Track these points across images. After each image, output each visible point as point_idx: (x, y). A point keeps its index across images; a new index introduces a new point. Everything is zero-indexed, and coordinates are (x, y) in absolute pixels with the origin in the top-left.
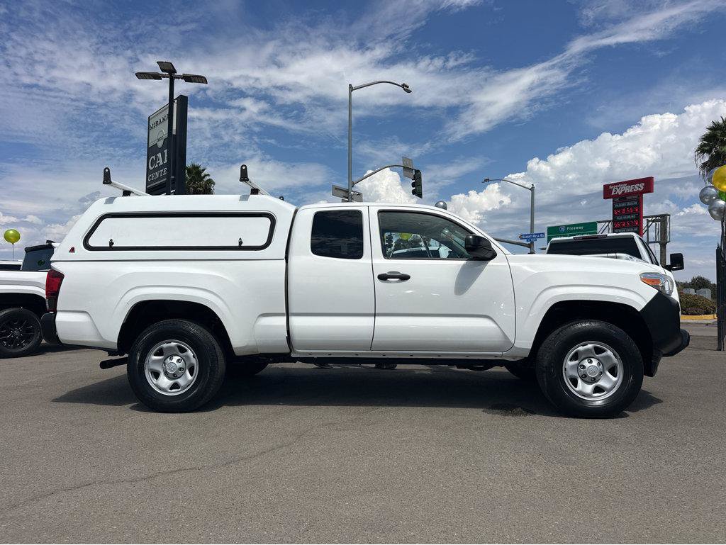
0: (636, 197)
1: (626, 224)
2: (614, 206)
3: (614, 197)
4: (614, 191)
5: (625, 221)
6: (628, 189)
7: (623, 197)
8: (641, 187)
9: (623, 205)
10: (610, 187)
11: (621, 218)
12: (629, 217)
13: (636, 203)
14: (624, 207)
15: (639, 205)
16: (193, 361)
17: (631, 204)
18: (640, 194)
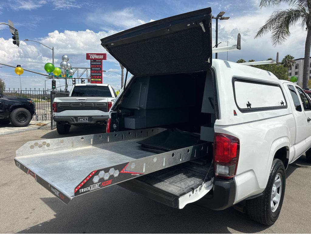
0: (100, 61)
1: (96, 72)
2: (91, 63)
3: (91, 59)
4: (91, 57)
5: (96, 70)
6: (97, 57)
7: (95, 60)
8: (102, 57)
9: (95, 63)
10: (89, 55)
11: (94, 69)
12: (97, 69)
13: (100, 63)
14: (95, 64)
15: (101, 65)
16: (281, 184)
17: (98, 63)
18: (101, 59)
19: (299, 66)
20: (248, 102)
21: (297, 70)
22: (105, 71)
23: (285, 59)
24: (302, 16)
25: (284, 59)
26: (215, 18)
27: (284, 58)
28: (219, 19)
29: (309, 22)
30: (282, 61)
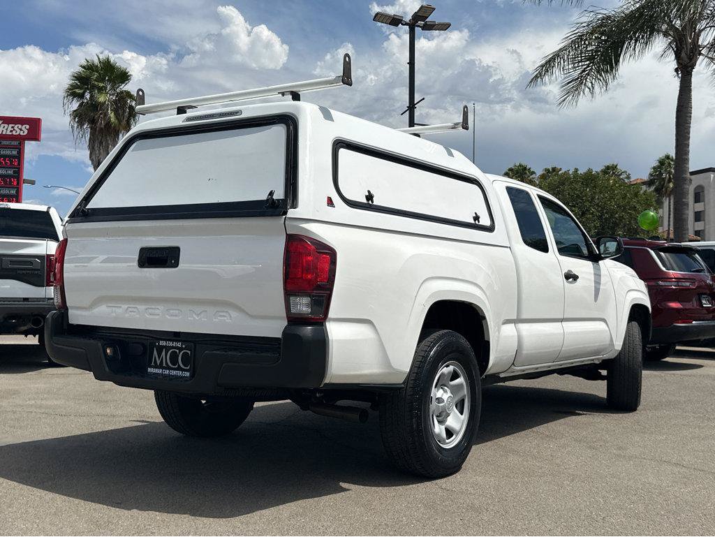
0: (16, 143)
6: (4, 130)
8: (23, 130)
13: (15, 153)
15: (20, 156)
16: (465, 391)
17: (8, 152)
18: (21, 140)
19: (706, 192)
20: (369, 192)
21: (699, 207)
22: (33, 183)
23: (659, 167)
24: (666, 34)
25: (654, 168)
26: (406, 24)
27: (656, 164)
28: (418, 26)
29: (681, 51)
30: (651, 175)
